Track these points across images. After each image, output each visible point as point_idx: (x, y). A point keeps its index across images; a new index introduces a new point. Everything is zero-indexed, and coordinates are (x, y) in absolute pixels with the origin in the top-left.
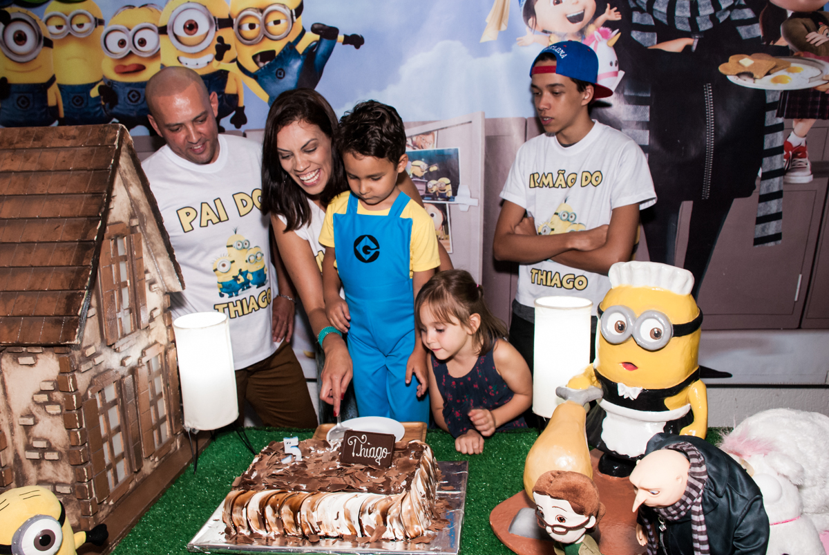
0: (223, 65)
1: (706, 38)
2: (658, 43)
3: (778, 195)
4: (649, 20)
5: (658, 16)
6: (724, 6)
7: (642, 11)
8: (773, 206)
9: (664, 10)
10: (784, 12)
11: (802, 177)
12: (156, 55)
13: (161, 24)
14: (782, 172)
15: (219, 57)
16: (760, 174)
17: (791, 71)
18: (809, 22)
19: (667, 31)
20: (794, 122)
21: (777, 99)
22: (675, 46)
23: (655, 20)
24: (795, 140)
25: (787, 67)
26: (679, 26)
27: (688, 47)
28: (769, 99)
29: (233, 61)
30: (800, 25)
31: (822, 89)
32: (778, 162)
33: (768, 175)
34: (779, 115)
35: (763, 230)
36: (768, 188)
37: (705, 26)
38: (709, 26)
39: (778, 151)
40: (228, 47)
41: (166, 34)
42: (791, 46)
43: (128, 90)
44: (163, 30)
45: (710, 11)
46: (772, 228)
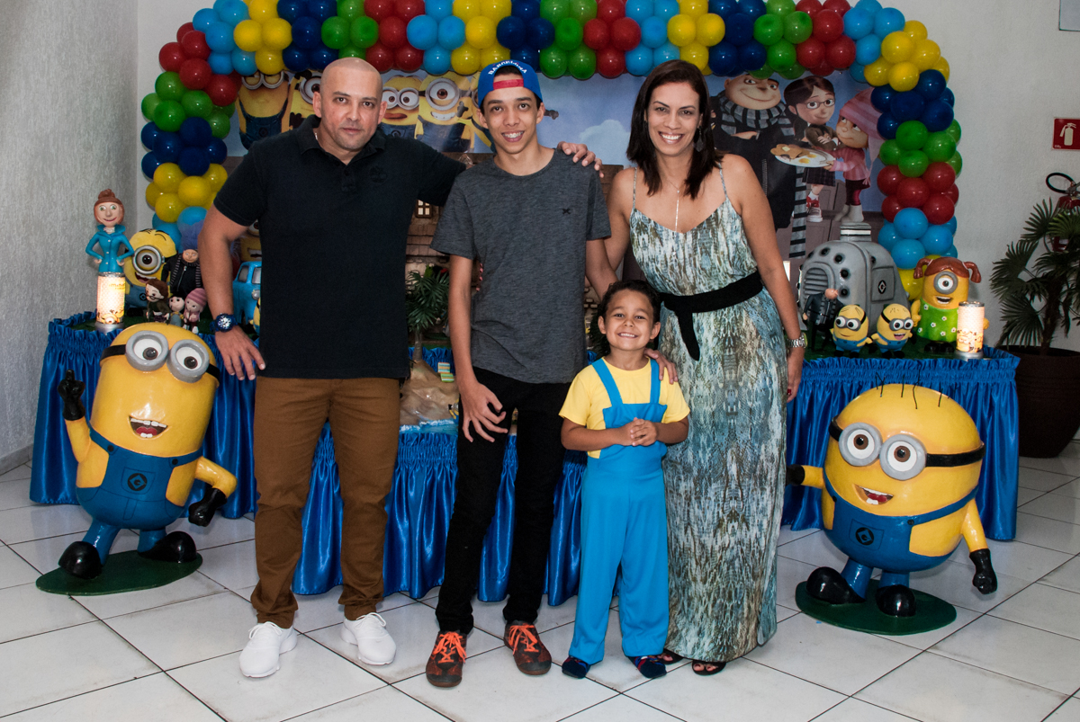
0: (462, 121)
1: (764, 133)
2: (737, 132)
3: (803, 228)
4: (731, 119)
5: (738, 119)
6: (774, 116)
7: (728, 114)
8: (800, 235)
9: (741, 114)
10: (806, 123)
11: (817, 219)
12: (416, 109)
13: (421, 89)
14: (805, 215)
15: (460, 115)
16: (793, 215)
17: (810, 156)
18: (819, 131)
19: (742, 127)
20: (812, 186)
21: (803, 171)
22: (747, 136)
23: (736, 120)
24: (813, 196)
25: (807, 154)
26: (749, 124)
27: (754, 137)
28: (798, 171)
29: (469, 118)
30: (815, 132)
31: (827, 168)
32: (803, 208)
33: (797, 216)
34: (803, 181)
35: (795, 248)
36: (797, 223)
37: (764, 126)
38: (766, 126)
39: (803, 202)
40: (466, 109)
41: (424, 96)
42: (810, 143)
43: (392, 130)
44: (422, 94)
45: (767, 117)
46: (800, 248)
